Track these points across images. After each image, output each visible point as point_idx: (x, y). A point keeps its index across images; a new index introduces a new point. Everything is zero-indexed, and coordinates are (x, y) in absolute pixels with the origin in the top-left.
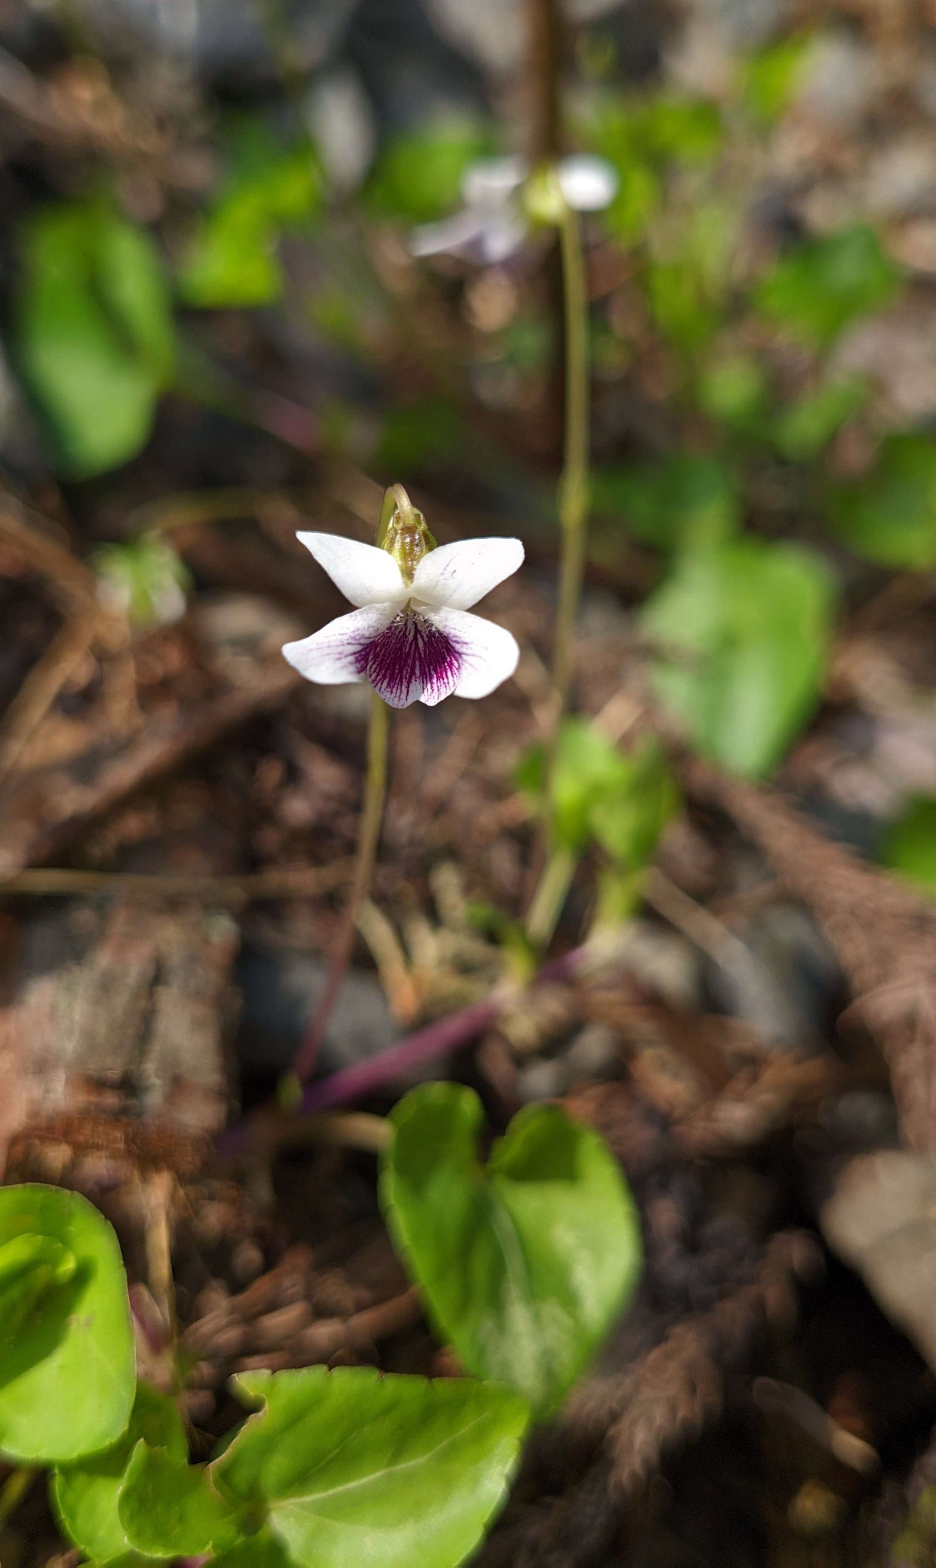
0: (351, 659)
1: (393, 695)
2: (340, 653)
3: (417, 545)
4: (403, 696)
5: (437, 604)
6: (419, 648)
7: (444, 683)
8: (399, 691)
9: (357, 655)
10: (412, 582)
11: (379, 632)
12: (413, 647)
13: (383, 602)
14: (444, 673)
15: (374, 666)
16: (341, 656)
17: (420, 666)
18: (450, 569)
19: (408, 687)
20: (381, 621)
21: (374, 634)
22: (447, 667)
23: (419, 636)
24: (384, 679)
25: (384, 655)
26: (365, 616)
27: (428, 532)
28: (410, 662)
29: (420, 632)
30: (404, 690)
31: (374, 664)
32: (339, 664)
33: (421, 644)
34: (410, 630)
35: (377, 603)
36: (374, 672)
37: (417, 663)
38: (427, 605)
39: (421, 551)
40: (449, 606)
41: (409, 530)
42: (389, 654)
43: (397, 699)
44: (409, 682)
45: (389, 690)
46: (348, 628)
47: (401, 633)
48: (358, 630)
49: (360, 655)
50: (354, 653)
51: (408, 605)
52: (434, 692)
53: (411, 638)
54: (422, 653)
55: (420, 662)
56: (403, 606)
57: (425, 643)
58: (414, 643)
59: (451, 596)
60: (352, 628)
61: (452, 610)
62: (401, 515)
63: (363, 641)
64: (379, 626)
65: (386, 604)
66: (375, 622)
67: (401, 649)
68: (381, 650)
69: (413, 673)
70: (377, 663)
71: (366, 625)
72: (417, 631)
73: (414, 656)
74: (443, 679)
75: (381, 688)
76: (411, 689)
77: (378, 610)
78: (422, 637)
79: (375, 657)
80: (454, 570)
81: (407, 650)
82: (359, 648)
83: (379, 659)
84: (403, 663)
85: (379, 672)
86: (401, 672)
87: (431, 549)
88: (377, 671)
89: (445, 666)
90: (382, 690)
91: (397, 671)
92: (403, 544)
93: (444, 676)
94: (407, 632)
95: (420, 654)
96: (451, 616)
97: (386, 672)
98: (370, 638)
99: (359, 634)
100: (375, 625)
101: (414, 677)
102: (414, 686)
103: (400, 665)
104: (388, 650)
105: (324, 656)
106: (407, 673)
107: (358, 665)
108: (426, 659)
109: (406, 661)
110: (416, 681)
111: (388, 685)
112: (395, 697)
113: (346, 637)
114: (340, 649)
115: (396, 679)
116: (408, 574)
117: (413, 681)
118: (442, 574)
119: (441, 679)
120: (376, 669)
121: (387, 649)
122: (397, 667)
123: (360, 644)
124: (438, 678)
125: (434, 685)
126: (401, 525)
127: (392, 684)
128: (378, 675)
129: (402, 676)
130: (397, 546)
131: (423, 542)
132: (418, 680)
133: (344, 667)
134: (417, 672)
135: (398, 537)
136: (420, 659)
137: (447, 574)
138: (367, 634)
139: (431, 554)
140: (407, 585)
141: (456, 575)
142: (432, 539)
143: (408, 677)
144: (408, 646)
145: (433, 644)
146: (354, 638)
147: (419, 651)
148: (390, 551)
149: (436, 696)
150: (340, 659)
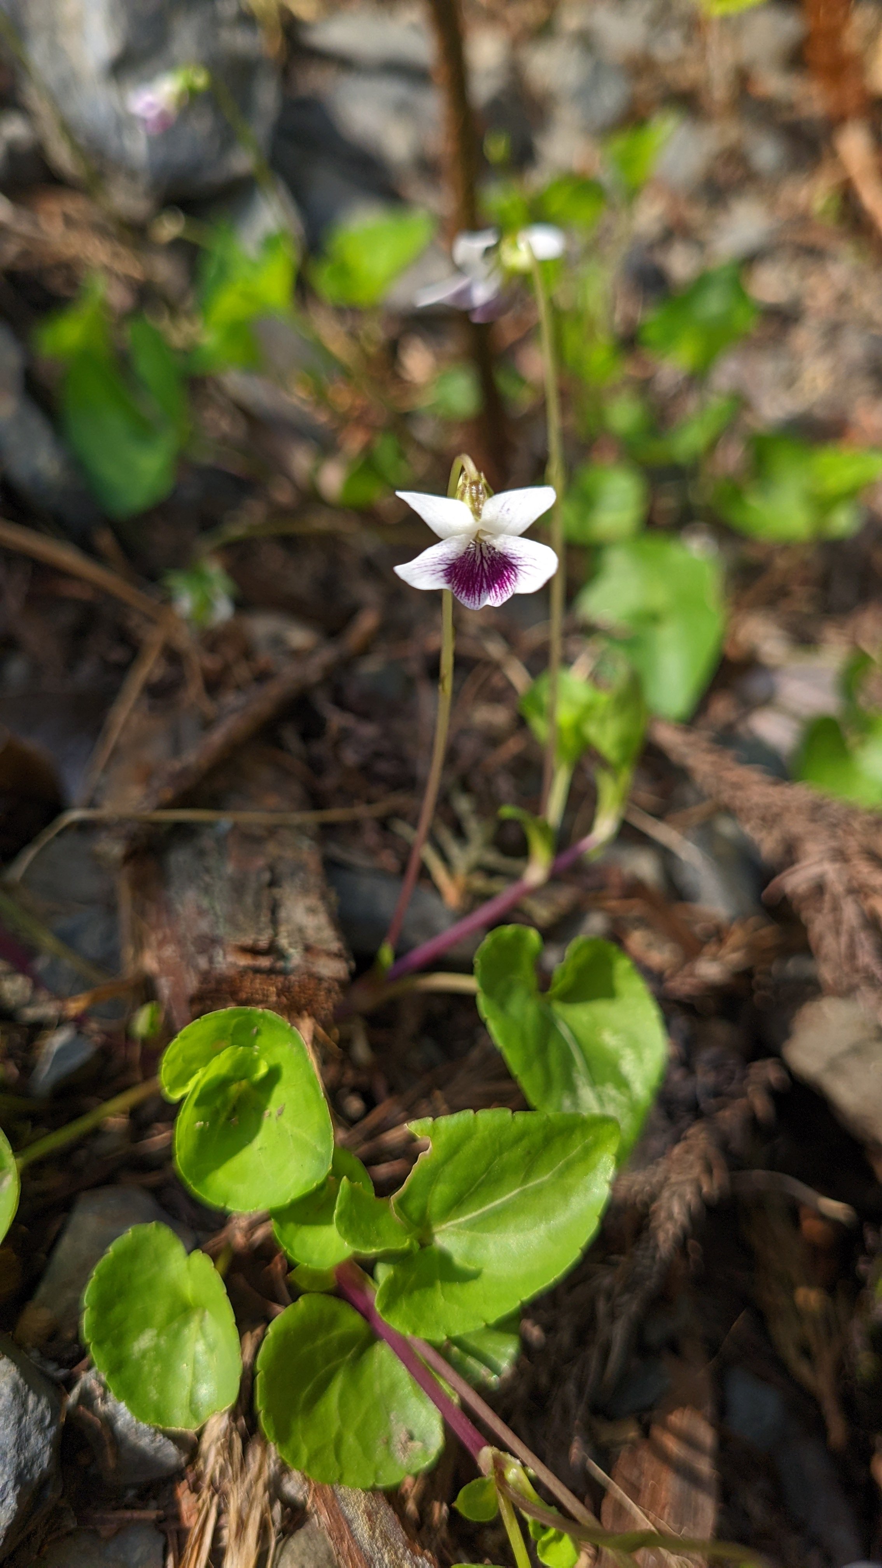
0: (442, 574)
1: (470, 601)
2: (434, 570)
3: (481, 494)
4: (477, 602)
5: (498, 531)
6: (485, 570)
7: (505, 590)
8: (473, 599)
9: (445, 572)
10: (480, 518)
11: (459, 556)
12: (481, 568)
13: (460, 534)
14: (504, 584)
15: (456, 582)
16: (434, 572)
17: (486, 581)
18: (506, 508)
19: (479, 596)
20: (459, 548)
21: (456, 557)
22: (506, 580)
23: (484, 561)
24: (463, 591)
25: (461, 575)
26: (448, 545)
27: (488, 486)
28: (479, 579)
29: (485, 558)
30: (477, 598)
31: (455, 580)
32: (434, 577)
33: (486, 566)
34: (478, 557)
35: (457, 535)
36: (456, 585)
37: (484, 580)
38: (490, 534)
39: (484, 497)
40: (507, 534)
41: (475, 483)
42: (465, 574)
43: (473, 604)
44: (480, 593)
45: (467, 598)
46: (437, 554)
47: (472, 559)
48: (444, 554)
49: (448, 572)
50: (444, 570)
51: (477, 536)
52: (498, 598)
53: (478, 562)
54: (487, 572)
55: (486, 578)
56: (474, 536)
57: (489, 566)
58: (481, 566)
59: (507, 526)
60: (441, 554)
61: (508, 536)
62: (468, 474)
63: (448, 562)
64: (458, 552)
65: (463, 535)
66: (456, 549)
67: (472, 570)
68: (459, 571)
69: (481, 587)
70: (457, 580)
71: (449, 551)
72: (483, 557)
73: (482, 575)
74: (504, 588)
75: (461, 597)
76: (481, 597)
77: (457, 540)
78: (486, 561)
79: (456, 575)
80: (508, 508)
81: (477, 571)
82: (446, 567)
83: (458, 577)
84: (474, 580)
85: (459, 586)
86: (473, 586)
87: (490, 496)
88: (458, 585)
89: (504, 579)
90: (462, 598)
91: (471, 586)
92: (471, 493)
93: (504, 586)
94: (476, 559)
95: (485, 574)
96: (508, 541)
97: (463, 586)
98: (453, 560)
99: (445, 558)
100: (455, 550)
101: (482, 590)
102: (483, 595)
103: (472, 582)
104: (464, 571)
105: (422, 572)
106: (477, 587)
107: (446, 578)
108: (490, 576)
109: (476, 579)
110: (484, 592)
111: (466, 595)
112: (472, 602)
113: (437, 559)
114: (433, 568)
115: (471, 591)
116: (477, 513)
117: (482, 592)
118: (500, 512)
119: (502, 589)
120: (457, 584)
121: (462, 570)
122: (471, 583)
123: (447, 564)
124: (500, 588)
125: (497, 593)
126: (468, 481)
127: (468, 594)
128: (458, 588)
129: (474, 589)
130: (467, 496)
131: (485, 491)
132: (486, 591)
133: (437, 579)
134: (485, 586)
135: (467, 488)
136: (486, 577)
137: (504, 512)
138: (451, 557)
139: (490, 499)
140: (477, 520)
141: (509, 512)
142: (491, 490)
143: (478, 590)
144: (477, 568)
145: (494, 566)
146: (442, 560)
147: (485, 572)
148: (462, 499)
149: (500, 600)
150: (434, 574)
